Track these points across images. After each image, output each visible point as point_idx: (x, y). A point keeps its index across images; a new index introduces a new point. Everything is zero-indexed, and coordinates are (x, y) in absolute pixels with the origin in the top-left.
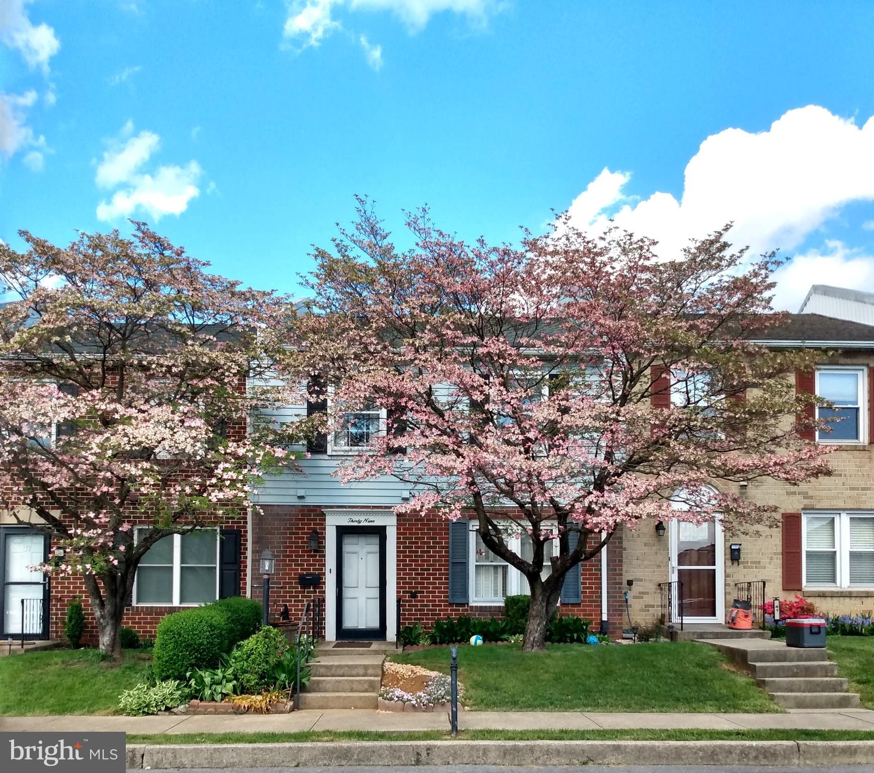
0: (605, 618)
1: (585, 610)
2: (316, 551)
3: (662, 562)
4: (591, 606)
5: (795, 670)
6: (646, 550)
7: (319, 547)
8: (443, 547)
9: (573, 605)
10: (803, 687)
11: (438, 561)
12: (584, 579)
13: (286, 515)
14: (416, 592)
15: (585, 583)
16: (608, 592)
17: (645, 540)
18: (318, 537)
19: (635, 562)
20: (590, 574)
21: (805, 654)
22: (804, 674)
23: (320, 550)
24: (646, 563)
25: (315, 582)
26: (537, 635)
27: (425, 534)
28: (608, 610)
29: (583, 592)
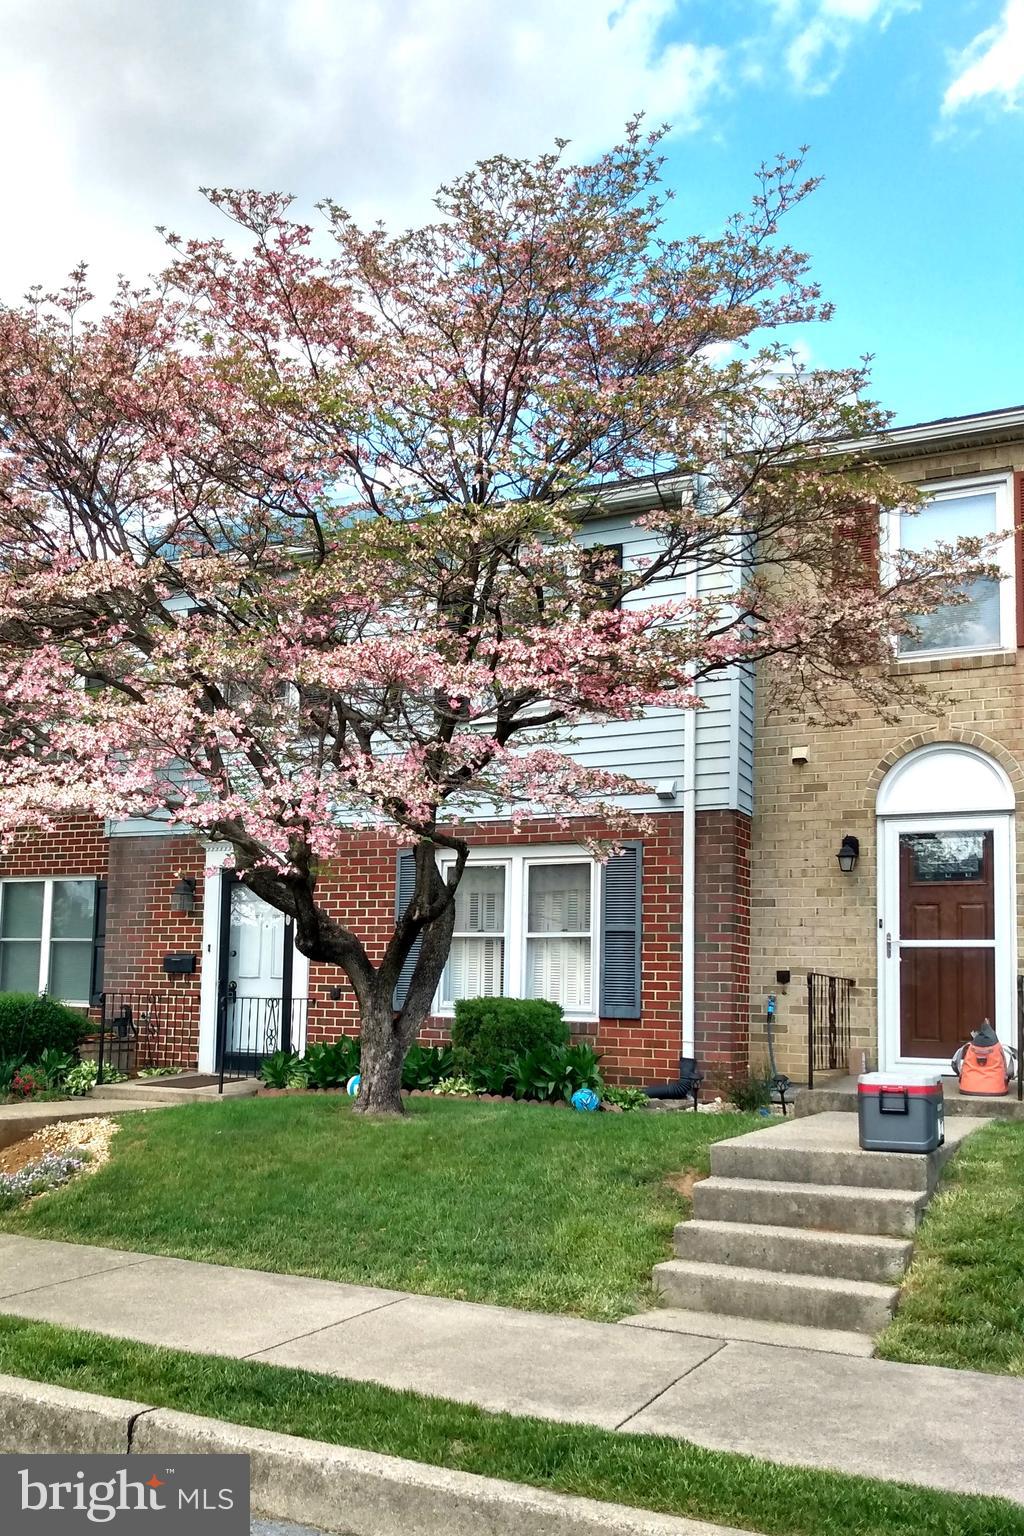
0: (688, 1052)
1: (650, 1034)
2: (192, 914)
3: (859, 931)
4: (663, 1026)
5: (794, 1207)
6: (820, 903)
7: (197, 907)
8: (386, 904)
9: (625, 1021)
10: (772, 1255)
11: (378, 929)
12: (648, 967)
13: (153, 853)
14: (340, 990)
15: (651, 976)
16: (697, 997)
17: (820, 882)
18: (192, 889)
19: (795, 931)
20: (661, 957)
21: (861, 1164)
22: (818, 1220)
23: (195, 912)
24: (820, 932)
25: (186, 967)
26: (375, 1080)
27: (358, 879)
28: (697, 1036)
29: (643, 995)
